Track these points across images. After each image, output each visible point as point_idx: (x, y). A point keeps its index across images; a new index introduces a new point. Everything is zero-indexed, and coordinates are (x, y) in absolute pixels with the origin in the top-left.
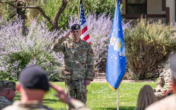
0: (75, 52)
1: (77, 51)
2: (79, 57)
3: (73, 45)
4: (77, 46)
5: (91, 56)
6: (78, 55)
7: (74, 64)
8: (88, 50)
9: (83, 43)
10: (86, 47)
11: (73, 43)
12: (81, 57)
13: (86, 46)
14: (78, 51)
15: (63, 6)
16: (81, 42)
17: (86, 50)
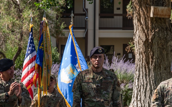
0: (97, 86)
1: (99, 85)
2: (103, 93)
3: (94, 76)
4: (100, 77)
5: (118, 91)
6: (102, 90)
7: (97, 103)
8: (114, 82)
9: (107, 74)
10: (111, 79)
11: (93, 74)
12: (106, 92)
13: (110, 77)
14: (101, 85)
15: (19, 51)
16: (104, 72)
17: (111, 82)
